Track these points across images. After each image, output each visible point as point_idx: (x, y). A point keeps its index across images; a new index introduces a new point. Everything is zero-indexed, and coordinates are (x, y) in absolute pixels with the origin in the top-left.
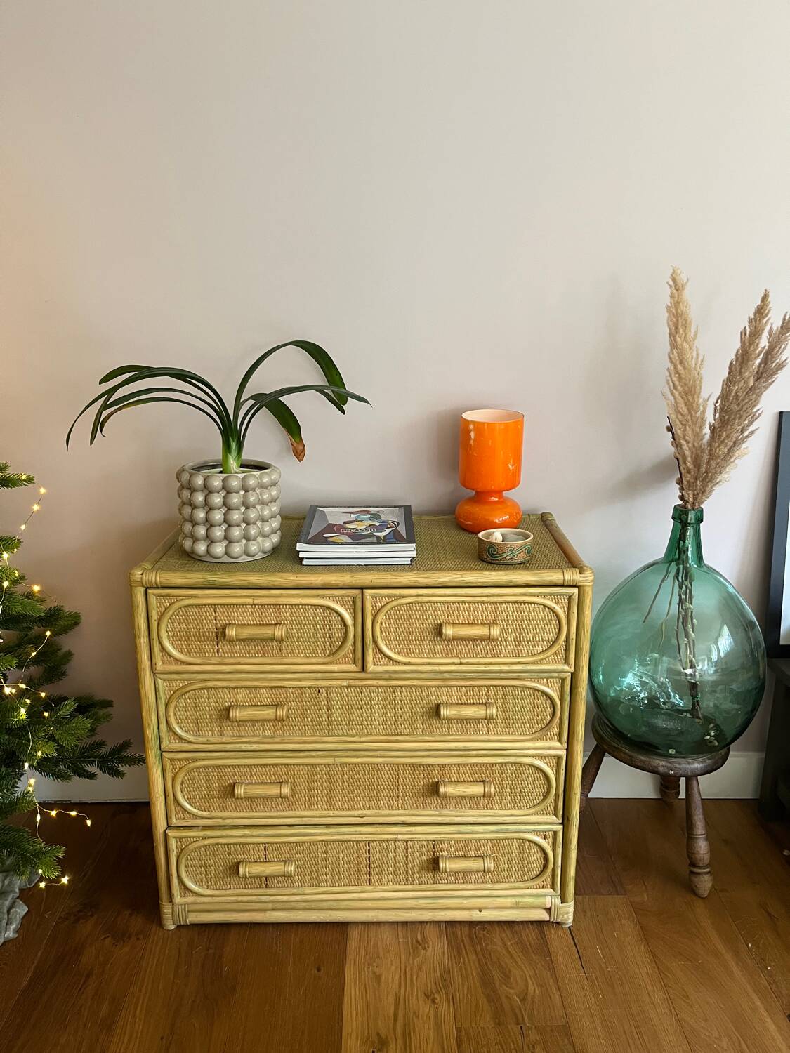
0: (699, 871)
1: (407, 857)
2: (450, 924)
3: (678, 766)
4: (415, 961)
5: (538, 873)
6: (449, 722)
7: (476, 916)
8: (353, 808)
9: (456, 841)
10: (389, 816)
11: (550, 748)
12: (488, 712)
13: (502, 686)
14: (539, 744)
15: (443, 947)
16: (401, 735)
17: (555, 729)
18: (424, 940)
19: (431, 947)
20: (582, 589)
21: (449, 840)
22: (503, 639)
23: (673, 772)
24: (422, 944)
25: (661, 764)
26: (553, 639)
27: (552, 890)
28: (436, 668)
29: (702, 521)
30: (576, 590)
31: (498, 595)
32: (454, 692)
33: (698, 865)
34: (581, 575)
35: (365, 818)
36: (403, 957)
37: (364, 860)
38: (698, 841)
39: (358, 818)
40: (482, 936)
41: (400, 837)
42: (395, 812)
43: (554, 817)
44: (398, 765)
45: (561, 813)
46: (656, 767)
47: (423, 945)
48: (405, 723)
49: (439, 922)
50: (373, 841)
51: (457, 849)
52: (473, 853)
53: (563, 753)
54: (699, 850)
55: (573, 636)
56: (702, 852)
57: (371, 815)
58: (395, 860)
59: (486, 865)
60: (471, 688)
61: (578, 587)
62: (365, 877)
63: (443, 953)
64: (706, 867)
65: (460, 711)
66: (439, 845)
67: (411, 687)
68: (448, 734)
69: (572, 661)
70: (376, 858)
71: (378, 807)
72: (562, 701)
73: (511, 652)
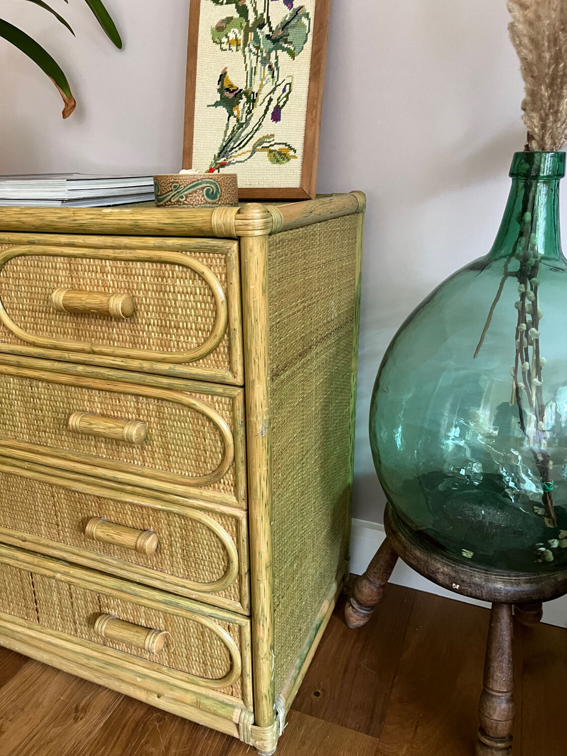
0: (487, 742)
1: (72, 603)
2: (129, 700)
3: (465, 578)
4: (54, 730)
5: (224, 674)
6: (97, 440)
7: (153, 700)
8: (15, 527)
9: (124, 601)
10: (48, 546)
11: (222, 503)
12: (126, 431)
13: (154, 398)
14: (208, 493)
15: (95, 726)
16: (47, 446)
17: (230, 477)
18: (85, 710)
19: (84, 720)
20: (242, 239)
21: (114, 598)
22: (144, 322)
23: (458, 587)
24: (78, 712)
25: (441, 570)
26: (211, 329)
27: (242, 702)
28: (66, 355)
29: (562, 175)
30: (235, 245)
31: (126, 247)
32: (96, 397)
33: (487, 733)
34: (239, 216)
35: (26, 543)
36: (45, 720)
37: (29, 594)
38: (494, 699)
39: (20, 541)
40: (151, 727)
41: (58, 576)
42: (54, 544)
43: (239, 605)
44: (51, 485)
45: (246, 601)
46: (433, 572)
47: (78, 714)
48: (48, 430)
49: (119, 694)
50: (35, 574)
51: (125, 611)
52: (143, 621)
53: (242, 515)
54: (491, 712)
55: (236, 325)
56: (495, 717)
57: (31, 539)
58: (60, 603)
59: (147, 642)
60: (116, 394)
61: (238, 239)
62: (33, 613)
63: (90, 733)
64: (501, 739)
65: (92, 424)
66: (104, 600)
67: (48, 382)
68: (97, 456)
69: (239, 368)
70: (41, 595)
71: (39, 533)
72: (234, 434)
73: (155, 341)
